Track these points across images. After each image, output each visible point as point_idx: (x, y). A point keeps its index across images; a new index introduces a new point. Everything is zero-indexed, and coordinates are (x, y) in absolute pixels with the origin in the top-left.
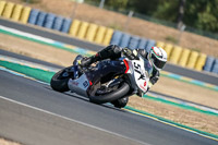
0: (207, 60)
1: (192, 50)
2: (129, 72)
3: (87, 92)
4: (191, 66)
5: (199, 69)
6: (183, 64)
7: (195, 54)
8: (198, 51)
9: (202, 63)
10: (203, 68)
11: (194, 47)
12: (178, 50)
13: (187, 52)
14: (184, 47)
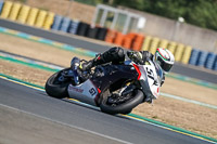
0: (55, 18)
1: (40, 9)
2: (142, 78)
3: (96, 100)
4: (39, 25)
5: (47, 28)
6: (31, 23)
7: (43, 13)
8: (47, 10)
9: (50, 22)
10: (52, 27)
11: (42, 6)
12: (26, 9)
13: (35, 11)
14: (32, 7)
